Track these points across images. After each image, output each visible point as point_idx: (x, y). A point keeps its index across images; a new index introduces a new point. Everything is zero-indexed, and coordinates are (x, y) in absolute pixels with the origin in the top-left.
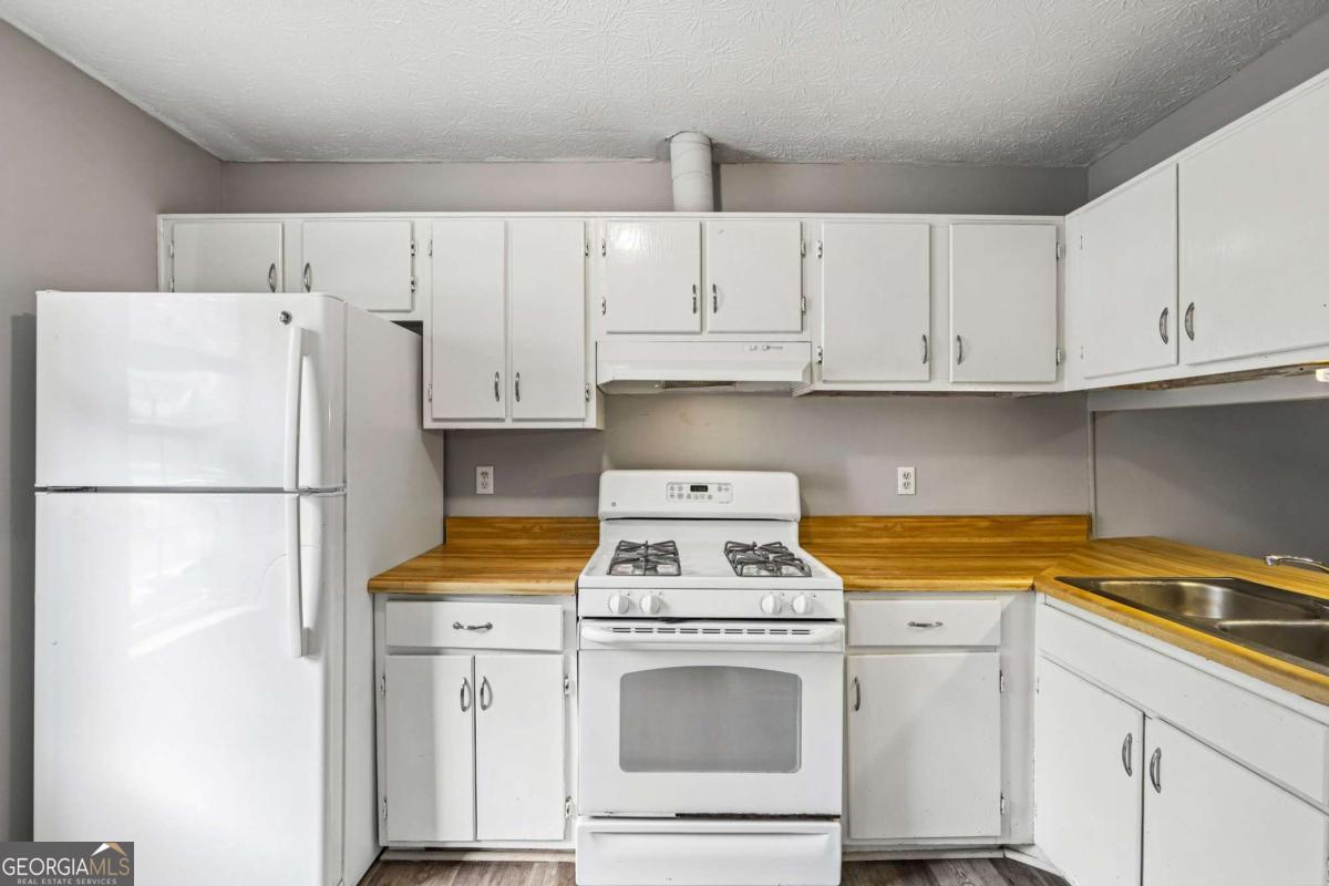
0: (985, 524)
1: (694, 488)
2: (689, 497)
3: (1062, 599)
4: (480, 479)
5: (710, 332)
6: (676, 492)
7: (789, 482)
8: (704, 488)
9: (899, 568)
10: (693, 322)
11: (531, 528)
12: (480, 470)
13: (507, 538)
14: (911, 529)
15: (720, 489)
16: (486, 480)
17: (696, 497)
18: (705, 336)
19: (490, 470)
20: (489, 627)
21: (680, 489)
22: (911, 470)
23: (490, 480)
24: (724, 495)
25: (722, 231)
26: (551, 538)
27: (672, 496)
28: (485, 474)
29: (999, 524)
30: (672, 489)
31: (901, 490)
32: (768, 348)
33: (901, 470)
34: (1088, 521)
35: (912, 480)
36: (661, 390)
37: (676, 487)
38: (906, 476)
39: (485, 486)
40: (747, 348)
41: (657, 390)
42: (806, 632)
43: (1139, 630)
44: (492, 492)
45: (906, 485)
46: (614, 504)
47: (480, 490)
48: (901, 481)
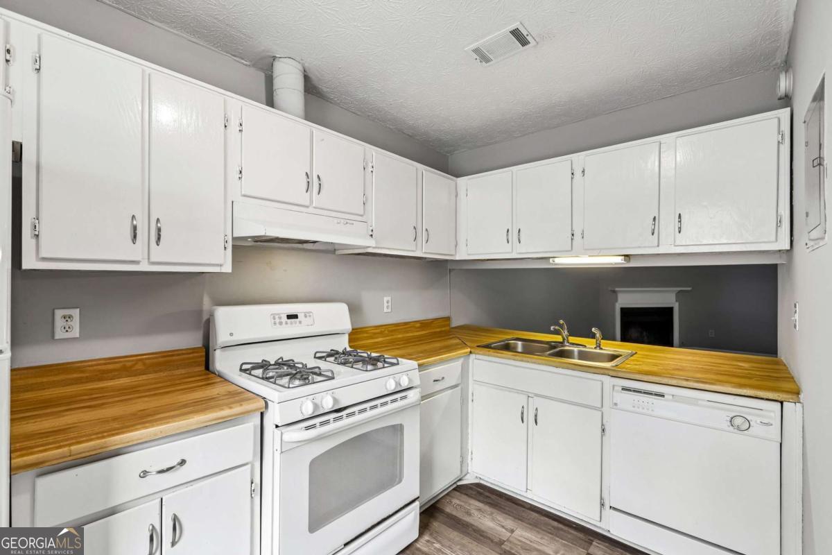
0: (418, 325)
1: (290, 317)
2: (286, 323)
3: (489, 356)
4: (59, 322)
5: (315, 208)
6: (277, 321)
7: (343, 309)
8: (295, 317)
9: (422, 352)
10: (304, 198)
11: (131, 367)
12: (59, 313)
13: (100, 380)
14: (392, 331)
15: (306, 316)
16: (68, 323)
17: (291, 323)
18: (311, 210)
19: (76, 313)
20: (183, 462)
21: (280, 318)
22: (389, 298)
23: (76, 323)
24: (309, 320)
25: (323, 140)
26: (156, 372)
27: (275, 324)
28: (67, 318)
29: (424, 324)
30: (274, 318)
31: (385, 310)
32: (347, 223)
33: (385, 299)
34: (448, 319)
35: (390, 304)
36: (253, 244)
37: (277, 317)
38: (388, 302)
39: (67, 329)
40: (336, 220)
41: (250, 243)
42: (405, 397)
43: (528, 362)
44: (78, 335)
45: (388, 307)
46: (231, 334)
47: (59, 334)
48: (386, 304)
